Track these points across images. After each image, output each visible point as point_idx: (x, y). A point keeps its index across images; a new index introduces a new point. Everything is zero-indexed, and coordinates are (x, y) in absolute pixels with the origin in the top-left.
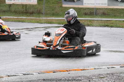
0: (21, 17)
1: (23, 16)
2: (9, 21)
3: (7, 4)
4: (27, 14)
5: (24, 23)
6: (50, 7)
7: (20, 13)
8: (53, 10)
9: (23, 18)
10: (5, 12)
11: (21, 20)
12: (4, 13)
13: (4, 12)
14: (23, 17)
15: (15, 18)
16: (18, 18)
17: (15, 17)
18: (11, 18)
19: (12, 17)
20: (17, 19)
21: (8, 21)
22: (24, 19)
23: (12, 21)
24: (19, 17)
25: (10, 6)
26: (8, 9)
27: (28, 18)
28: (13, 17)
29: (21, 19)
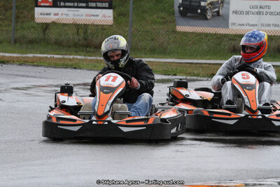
0: (71, 57)
1: (77, 53)
2: (41, 66)
3: (38, 24)
4: (88, 49)
5: (79, 71)
6: (146, 32)
7: (69, 47)
8: (152, 40)
9: (77, 59)
10: (32, 44)
11: (70, 63)
12: (30, 47)
13: (31, 42)
14: (76, 57)
15: (57, 59)
16: (64, 59)
17: (56, 56)
18: (46, 57)
19: (49, 56)
20: (60, 59)
21: (38, 66)
22: (80, 60)
23: (49, 66)
24: (66, 57)
25: (46, 28)
26: (41, 36)
27: (89, 58)
28: (52, 56)
29: (70, 60)
